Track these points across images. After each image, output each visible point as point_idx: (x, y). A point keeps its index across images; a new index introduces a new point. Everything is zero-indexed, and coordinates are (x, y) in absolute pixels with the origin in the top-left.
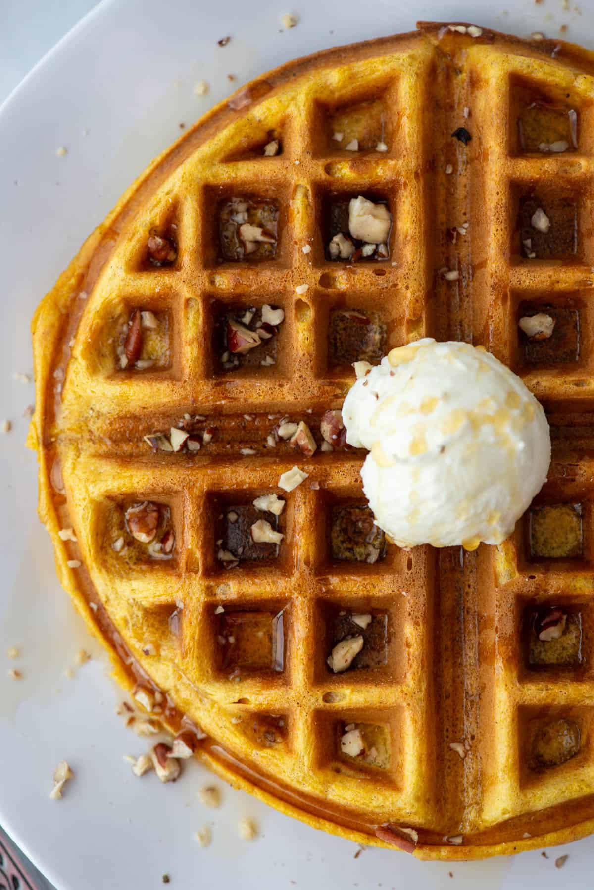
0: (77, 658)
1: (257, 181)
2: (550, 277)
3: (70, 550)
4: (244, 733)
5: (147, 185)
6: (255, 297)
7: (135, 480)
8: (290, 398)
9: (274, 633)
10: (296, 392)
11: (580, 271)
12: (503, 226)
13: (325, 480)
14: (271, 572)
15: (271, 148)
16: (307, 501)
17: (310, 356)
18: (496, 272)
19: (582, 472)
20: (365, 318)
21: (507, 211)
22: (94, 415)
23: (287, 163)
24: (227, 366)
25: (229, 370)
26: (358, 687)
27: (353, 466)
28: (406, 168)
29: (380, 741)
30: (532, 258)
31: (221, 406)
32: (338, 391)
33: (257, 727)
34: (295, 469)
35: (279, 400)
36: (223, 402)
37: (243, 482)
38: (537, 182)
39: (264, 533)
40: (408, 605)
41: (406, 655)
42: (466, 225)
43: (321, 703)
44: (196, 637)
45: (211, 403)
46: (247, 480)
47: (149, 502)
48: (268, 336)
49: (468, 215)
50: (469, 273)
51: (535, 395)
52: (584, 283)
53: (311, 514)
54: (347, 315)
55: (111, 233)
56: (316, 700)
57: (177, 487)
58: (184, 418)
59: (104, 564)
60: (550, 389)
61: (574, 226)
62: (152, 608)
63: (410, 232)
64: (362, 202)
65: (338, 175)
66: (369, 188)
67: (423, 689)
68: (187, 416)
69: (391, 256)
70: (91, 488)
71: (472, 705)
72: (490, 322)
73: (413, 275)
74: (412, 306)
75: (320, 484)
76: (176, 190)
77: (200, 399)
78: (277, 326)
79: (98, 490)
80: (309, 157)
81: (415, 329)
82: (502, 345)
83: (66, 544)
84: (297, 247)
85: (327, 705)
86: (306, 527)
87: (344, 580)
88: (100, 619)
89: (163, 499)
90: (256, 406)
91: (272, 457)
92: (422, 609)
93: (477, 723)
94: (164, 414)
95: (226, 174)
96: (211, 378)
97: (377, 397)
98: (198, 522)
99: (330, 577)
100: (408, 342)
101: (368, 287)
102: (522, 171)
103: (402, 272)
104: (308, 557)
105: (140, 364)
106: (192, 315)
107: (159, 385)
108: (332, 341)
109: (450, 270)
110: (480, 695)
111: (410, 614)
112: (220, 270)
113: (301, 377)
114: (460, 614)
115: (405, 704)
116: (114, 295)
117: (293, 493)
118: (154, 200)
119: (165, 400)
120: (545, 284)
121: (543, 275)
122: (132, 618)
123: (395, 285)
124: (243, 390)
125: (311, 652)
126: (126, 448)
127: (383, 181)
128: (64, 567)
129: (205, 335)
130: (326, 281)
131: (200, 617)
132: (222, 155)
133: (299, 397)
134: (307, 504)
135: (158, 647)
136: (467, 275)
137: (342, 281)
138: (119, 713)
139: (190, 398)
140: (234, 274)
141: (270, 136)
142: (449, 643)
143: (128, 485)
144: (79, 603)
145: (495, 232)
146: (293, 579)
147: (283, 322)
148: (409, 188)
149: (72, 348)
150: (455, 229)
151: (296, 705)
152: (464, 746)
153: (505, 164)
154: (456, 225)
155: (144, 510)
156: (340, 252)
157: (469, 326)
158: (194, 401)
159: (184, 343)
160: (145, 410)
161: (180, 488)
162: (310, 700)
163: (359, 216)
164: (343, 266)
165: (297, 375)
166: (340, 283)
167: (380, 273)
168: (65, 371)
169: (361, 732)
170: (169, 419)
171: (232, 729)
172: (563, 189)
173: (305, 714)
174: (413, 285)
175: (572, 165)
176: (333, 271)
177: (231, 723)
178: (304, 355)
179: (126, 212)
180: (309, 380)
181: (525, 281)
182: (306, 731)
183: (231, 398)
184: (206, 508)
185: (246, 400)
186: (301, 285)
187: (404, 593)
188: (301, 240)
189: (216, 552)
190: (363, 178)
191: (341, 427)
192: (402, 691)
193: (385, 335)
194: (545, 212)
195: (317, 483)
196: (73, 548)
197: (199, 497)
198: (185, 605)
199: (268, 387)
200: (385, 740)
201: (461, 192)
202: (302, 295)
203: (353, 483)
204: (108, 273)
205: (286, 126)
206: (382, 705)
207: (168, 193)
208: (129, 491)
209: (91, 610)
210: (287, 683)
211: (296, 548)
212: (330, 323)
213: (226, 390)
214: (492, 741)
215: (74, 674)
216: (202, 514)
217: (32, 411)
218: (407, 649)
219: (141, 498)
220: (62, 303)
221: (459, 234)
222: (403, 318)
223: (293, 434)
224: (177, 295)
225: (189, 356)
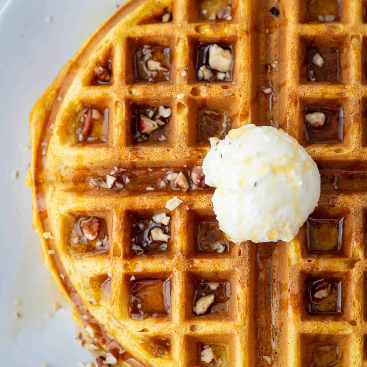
0: (54, 307)
1: (157, 36)
2: (322, 91)
3: (49, 244)
4: (146, 349)
5: (96, 38)
6: (155, 101)
7: (85, 203)
8: (173, 158)
9: (164, 292)
10: (177, 154)
11: (339, 88)
12: (295, 62)
13: (192, 205)
14: (162, 257)
15: (166, 18)
16: (182, 216)
17: (185, 134)
18: (291, 88)
19: (339, 202)
20: (218, 114)
21: (298, 53)
22: (64, 168)
23: (174, 25)
24: (139, 140)
25: (140, 142)
26: (210, 322)
27: (208, 197)
28: (241, 29)
29: (224, 354)
30: (313, 81)
31: (135, 163)
32: (201, 154)
33: (153, 346)
34: (175, 198)
35: (167, 159)
36: (136, 160)
37: (146, 205)
38: (314, 37)
39: (158, 235)
40: (239, 276)
41: (237, 305)
42: (276, 62)
43: (189, 332)
44: (119, 293)
45: (129, 161)
46: (148, 204)
47: (94, 217)
48: (162, 123)
49: (277, 57)
50: (277, 89)
51: (312, 158)
52: (341, 94)
53: (184, 224)
54: (208, 112)
55: (75, 66)
56: (186, 329)
57: (108, 208)
58: (114, 170)
59: (67, 252)
60: (321, 153)
61: (337, 63)
62: (94, 277)
63: (243, 65)
64: (216, 48)
65: (203, 32)
66: (220, 40)
67: (247, 324)
68: (116, 169)
69: (233, 79)
70: (60, 208)
71: (276, 335)
72: (287, 116)
73: (244, 89)
74: (243, 106)
75: (189, 207)
76: (111, 40)
77: (123, 158)
78: (168, 118)
79: (64, 209)
80: (186, 22)
81: (245, 119)
82: (294, 129)
83: (47, 241)
84: (178, 73)
85: (192, 332)
86: (181, 231)
87: (203, 262)
88: (66, 284)
89: (101, 215)
90: (154, 162)
91: (164, 192)
92: (246, 278)
93: (279, 345)
94: (103, 167)
95: (140, 32)
96: (130, 146)
97: (221, 156)
98: (120, 227)
99: (195, 260)
100: (240, 126)
101: (218, 95)
102: (307, 31)
103: (237, 87)
104: (182, 248)
105: (90, 139)
106: (119, 110)
107: (99, 150)
108: (200, 127)
109: (267, 87)
110: (280, 328)
111: (239, 281)
112: (135, 85)
113: (179, 146)
114: (270, 283)
115: (236, 332)
116: (75, 99)
117: (174, 211)
118: (98, 46)
119: (103, 158)
120: (319, 94)
121: (318, 89)
122: (83, 283)
123: (234, 95)
124: (147, 153)
125: (184, 302)
126: (82, 186)
127: (228, 36)
128: (46, 254)
129: (126, 122)
130: (195, 92)
131: (121, 282)
132: (138, 21)
133: (178, 157)
134: (182, 218)
135: (98, 300)
136: (276, 91)
137: (204, 92)
138: (76, 338)
139: (117, 157)
140: (143, 87)
141: (166, 10)
142: (263, 299)
143: (81, 206)
144: (54, 274)
145: (291, 65)
146: (173, 260)
147: (171, 116)
148: (242, 40)
149: (52, 130)
150: (269, 64)
151: (174, 332)
152: (271, 358)
153: (297, 27)
154: (270, 62)
155: (91, 222)
156: (204, 76)
157: (277, 119)
158: (120, 159)
159: (114, 126)
160: (92, 165)
161: (110, 208)
162: (182, 329)
163: (215, 56)
164: (204, 84)
165: (177, 144)
166: (203, 93)
167: (225, 87)
168: (48, 143)
169: (213, 349)
170: (106, 170)
171: (139, 346)
172: (330, 42)
173: (179, 337)
174: (244, 95)
175: (335, 28)
176: (199, 86)
177: (138, 343)
178: (181, 133)
179: (84, 53)
180: (184, 148)
181: (307, 93)
182: (180, 347)
183: (140, 158)
184: (125, 220)
185: (148, 159)
186: (180, 93)
187: (236, 269)
188: (181, 69)
189: (131, 246)
190: (216, 34)
191: (202, 175)
192: (234, 325)
193: (229, 124)
194: (321, 55)
195: (188, 206)
196: (50, 242)
197: (121, 213)
198: (112, 275)
199: (161, 151)
200: (226, 353)
201: (273, 44)
202: (181, 99)
203: (208, 206)
204: (72, 86)
205: (174, 5)
206: (223, 332)
207: (106, 42)
208: (82, 210)
209: (61, 278)
210: (170, 320)
211: (175, 243)
212: (198, 117)
213: (137, 153)
214: (286, 354)
215: (52, 316)
216: (122, 223)
217: (29, 165)
218: (238, 301)
219: (89, 214)
220: (47, 104)
221: (272, 67)
222: (238, 113)
223: (175, 179)
224: (110, 99)
225: (116, 133)
